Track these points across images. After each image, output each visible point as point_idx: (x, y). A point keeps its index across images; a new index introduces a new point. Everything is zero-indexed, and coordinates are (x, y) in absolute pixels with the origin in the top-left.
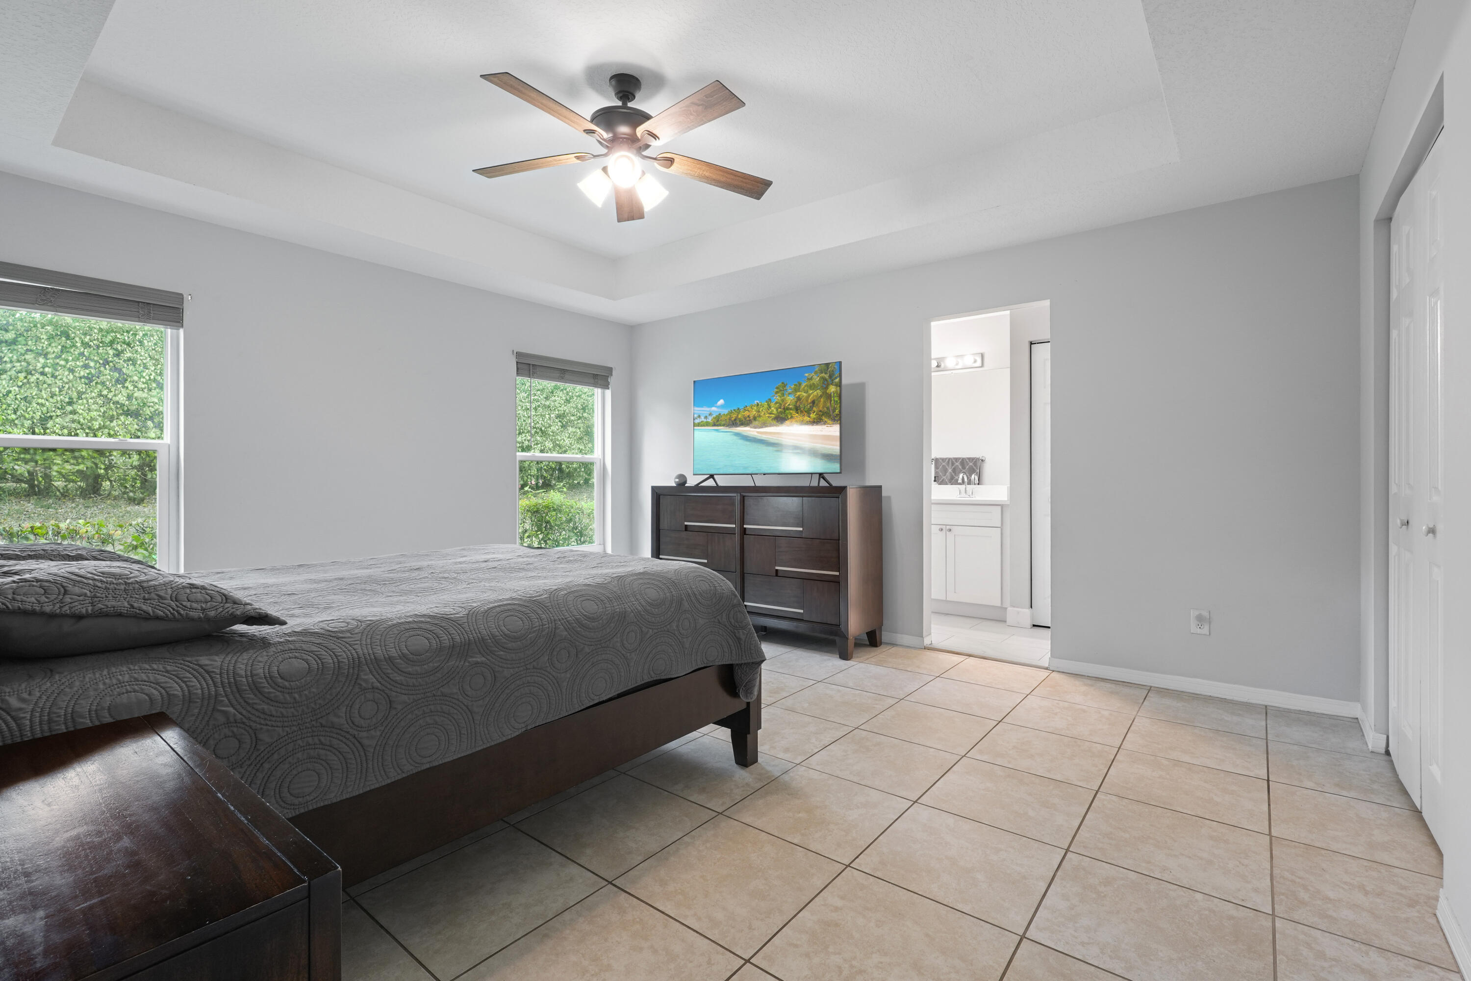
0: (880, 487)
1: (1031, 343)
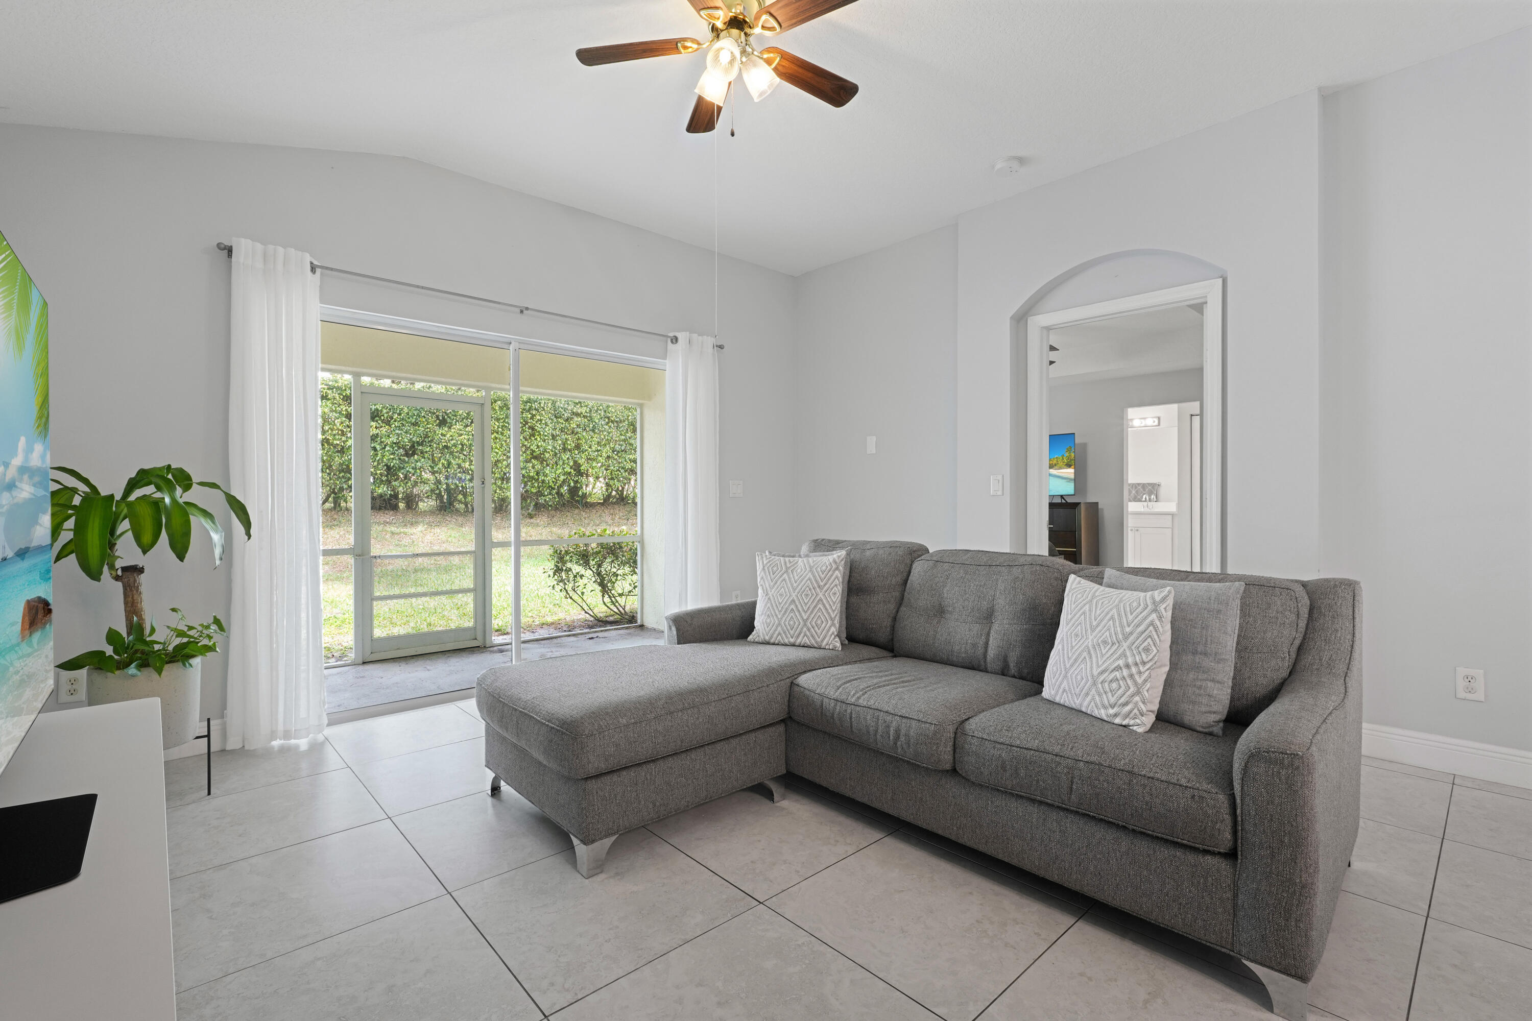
0: (1098, 503)
1: (1192, 415)
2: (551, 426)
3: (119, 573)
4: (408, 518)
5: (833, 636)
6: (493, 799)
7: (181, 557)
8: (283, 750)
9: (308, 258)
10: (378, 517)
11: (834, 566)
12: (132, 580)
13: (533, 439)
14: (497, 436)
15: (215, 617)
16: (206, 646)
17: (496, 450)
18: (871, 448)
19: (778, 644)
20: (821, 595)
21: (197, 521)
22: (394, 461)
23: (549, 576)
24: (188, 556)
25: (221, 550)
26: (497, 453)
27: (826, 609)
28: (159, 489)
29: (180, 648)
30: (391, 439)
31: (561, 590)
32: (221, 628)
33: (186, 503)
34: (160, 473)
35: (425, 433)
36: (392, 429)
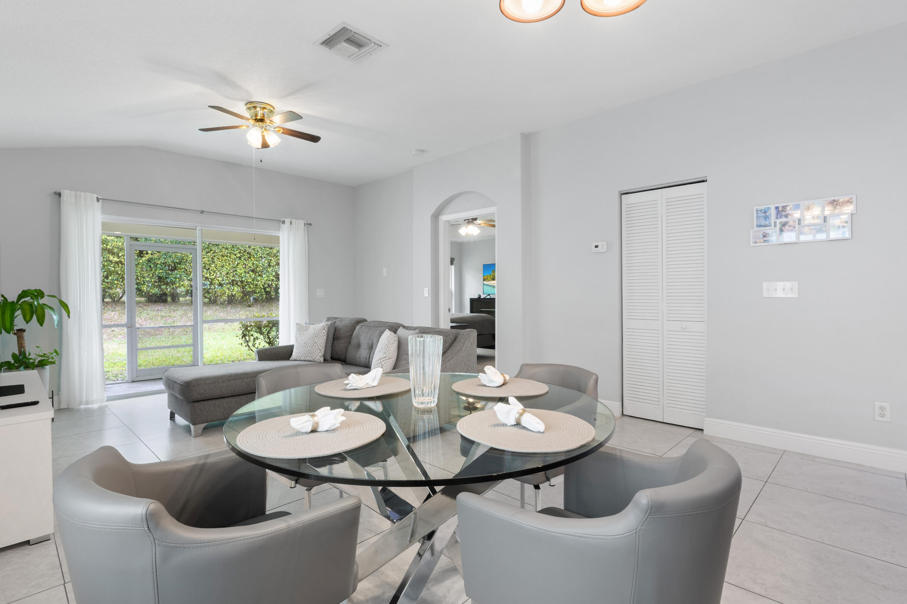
2: (261, 252)
3: (16, 332)
4: (172, 308)
5: (320, 357)
6: (171, 421)
7: (41, 325)
8: (86, 410)
9: (95, 196)
10: (153, 307)
11: (323, 328)
12: (21, 335)
13: (250, 260)
14: (227, 258)
15: (55, 349)
16: (51, 361)
17: (227, 267)
18: (385, 274)
19: (299, 361)
20: (316, 340)
21: (47, 311)
22: (163, 274)
23: (240, 339)
24: (44, 324)
25: (57, 323)
26: (227, 268)
27: (318, 346)
28: (32, 298)
29: (40, 362)
30: (160, 261)
31: (246, 346)
32: (57, 354)
33: (43, 304)
34: (33, 293)
35: (181, 257)
36: (161, 255)
